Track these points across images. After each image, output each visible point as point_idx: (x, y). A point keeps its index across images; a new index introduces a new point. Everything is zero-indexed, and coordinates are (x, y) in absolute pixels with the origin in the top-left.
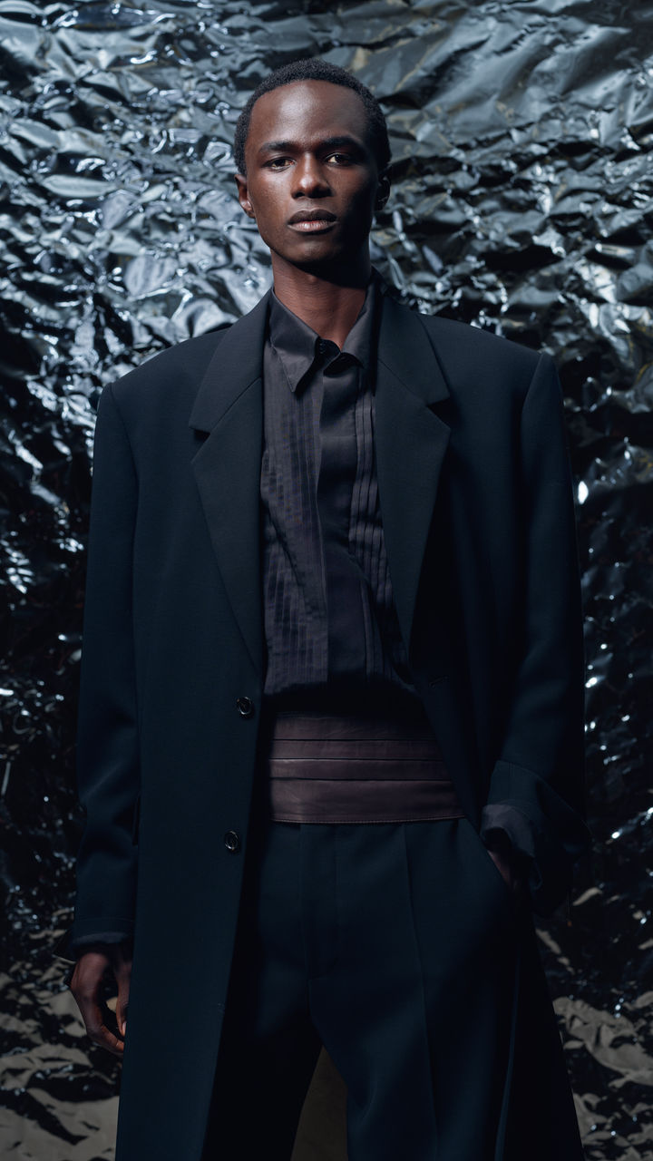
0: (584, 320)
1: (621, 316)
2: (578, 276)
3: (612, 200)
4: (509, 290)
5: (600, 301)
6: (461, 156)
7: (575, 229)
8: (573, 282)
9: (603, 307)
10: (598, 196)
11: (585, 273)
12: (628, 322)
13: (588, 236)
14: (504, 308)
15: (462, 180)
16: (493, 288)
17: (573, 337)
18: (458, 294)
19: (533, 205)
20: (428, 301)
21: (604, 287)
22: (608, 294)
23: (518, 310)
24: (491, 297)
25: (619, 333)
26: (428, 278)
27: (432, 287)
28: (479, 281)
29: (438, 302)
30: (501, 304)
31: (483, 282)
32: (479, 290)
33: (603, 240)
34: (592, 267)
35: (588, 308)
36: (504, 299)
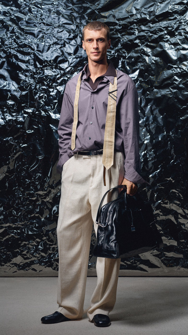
0: (145, 60)
1: (153, 59)
2: (144, 50)
3: (151, 32)
4: (128, 54)
5: (149, 56)
6: (117, 22)
7: (143, 39)
8: (142, 51)
9: (149, 57)
10: (148, 32)
11: (145, 49)
12: (155, 61)
13: (146, 41)
14: (127, 57)
15: (118, 27)
16: (124, 53)
17: (142, 64)
18: (116, 54)
19: (133, 34)
20: (109, 55)
21: (149, 52)
22: (150, 54)
23: (130, 58)
24: (124, 55)
25: (153, 63)
26: (110, 50)
27: (111, 52)
28: (121, 51)
29: (112, 56)
30: (126, 56)
31: (122, 51)
32: (121, 53)
33: (149, 42)
34: (147, 48)
35: (146, 57)
36: (127, 55)
